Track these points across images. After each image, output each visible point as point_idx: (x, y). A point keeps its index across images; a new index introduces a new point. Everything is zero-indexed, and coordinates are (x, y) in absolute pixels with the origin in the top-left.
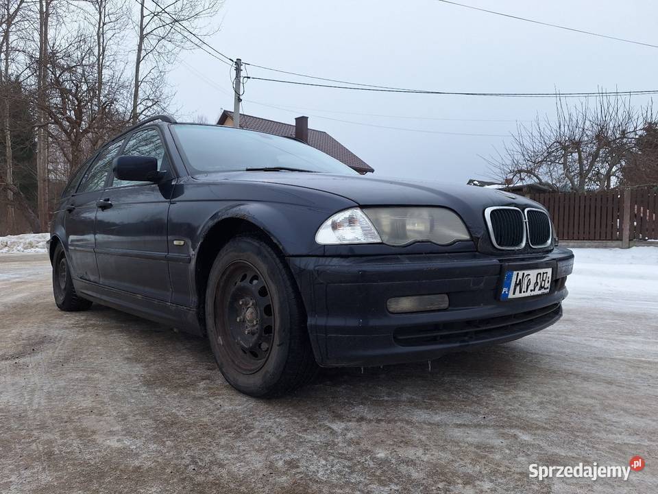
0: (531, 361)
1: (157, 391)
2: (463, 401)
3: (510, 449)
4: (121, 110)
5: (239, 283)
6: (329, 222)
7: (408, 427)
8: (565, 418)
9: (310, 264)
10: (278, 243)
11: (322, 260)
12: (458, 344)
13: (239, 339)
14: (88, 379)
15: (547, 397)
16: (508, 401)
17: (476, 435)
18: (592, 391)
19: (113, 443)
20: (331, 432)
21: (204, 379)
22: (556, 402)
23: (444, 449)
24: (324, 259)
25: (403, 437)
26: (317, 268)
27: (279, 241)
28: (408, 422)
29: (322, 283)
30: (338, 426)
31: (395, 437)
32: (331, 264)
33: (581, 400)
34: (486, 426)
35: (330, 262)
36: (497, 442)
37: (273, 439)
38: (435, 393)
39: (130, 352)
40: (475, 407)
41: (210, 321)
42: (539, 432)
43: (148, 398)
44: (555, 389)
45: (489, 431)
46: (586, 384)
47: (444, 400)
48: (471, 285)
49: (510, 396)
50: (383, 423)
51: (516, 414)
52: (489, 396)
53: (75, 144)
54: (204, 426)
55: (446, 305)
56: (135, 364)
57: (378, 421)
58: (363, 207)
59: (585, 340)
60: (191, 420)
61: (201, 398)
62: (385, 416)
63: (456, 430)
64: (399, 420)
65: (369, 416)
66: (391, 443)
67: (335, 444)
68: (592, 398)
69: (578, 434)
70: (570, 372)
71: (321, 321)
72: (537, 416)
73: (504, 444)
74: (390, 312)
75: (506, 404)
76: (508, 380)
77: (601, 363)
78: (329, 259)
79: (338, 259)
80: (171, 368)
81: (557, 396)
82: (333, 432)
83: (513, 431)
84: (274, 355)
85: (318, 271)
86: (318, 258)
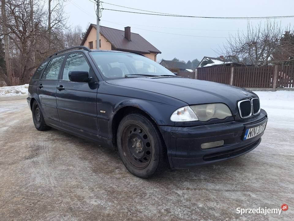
0: (247, 157)
1: (100, 175)
2: (226, 179)
3: (249, 202)
4: (44, 25)
5: (133, 132)
6: (176, 112)
7: (207, 192)
8: (267, 186)
9: (169, 129)
11: (174, 128)
12: (226, 159)
13: (134, 154)
14: (68, 170)
15: (258, 176)
16: (243, 178)
17: (234, 195)
18: (275, 172)
19: (94, 202)
20: (178, 195)
21: (117, 169)
22: (262, 178)
23: (224, 202)
25: (207, 197)
26: (172, 131)
27: (154, 119)
28: (207, 190)
29: (174, 138)
30: (180, 192)
31: (204, 197)
32: (178, 130)
33: (271, 177)
34: (237, 191)
35: (177, 129)
36: (243, 198)
37: (156, 199)
38: (214, 175)
39: (80, 154)
40: (231, 182)
41: (119, 146)
42: (258, 193)
43: (97, 178)
44: (260, 172)
45: (239, 193)
46: (272, 169)
47: (219, 179)
48: (233, 136)
49: (243, 176)
50: (197, 190)
51: (247, 184)
52: (235, 176)
53: (24, 42)
54: (126, 193)
55: (222, 144)
56: (85, 161)
57: (195, 189)
59: (267, 145)
60: (119, 189)
61: (120, 179)
62: (197, 187)
63: (226, 193)
64: (203, 189)
65: (191, 187)
66: (203, 200)
67: (181, 201)
68: (276, 176)
69: (273, 194)
70: (264, 162)
71: (174, 153)
72: (256, 185)
73: (246, 199)
74: (202, 149)
75: (243, 179)
76: (241, 167)
77: (275, 157)
78: (177, 128)
79: (181, 128)
80: (101, 163)
81: (262, 175)
82: (179, 195)
83: (248, 193)
84: (152, 164)
85: (172, 133)
86: (172, 127)
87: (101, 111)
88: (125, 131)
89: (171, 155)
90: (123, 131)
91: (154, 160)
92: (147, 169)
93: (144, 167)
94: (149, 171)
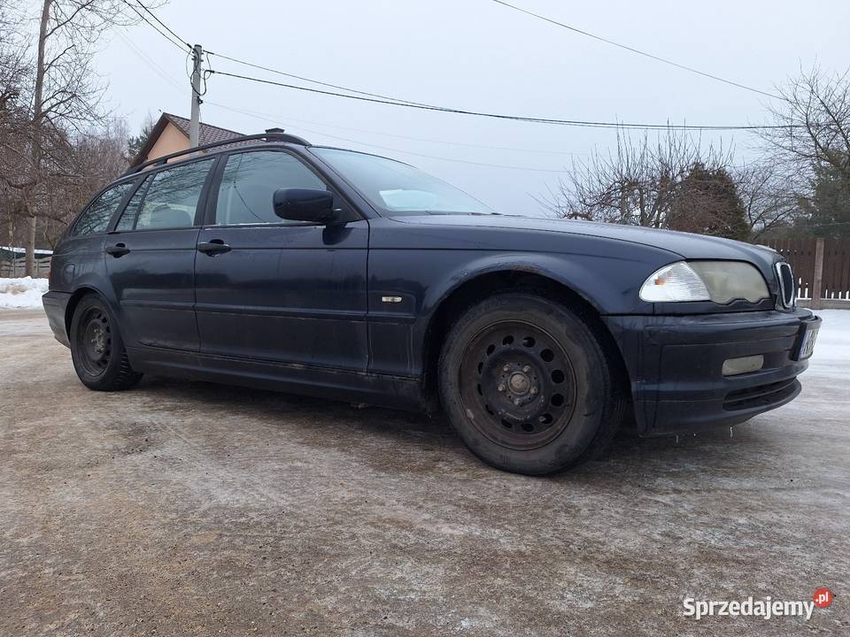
6: (655, 276)
9: (639, 323)
10: (590, 300)
11: (652, 320)
13: (504, 410)
19: (450, 530)
24: (655, 319)
26: (648, 328)
29: (655, 345)
32: (665, 323)
41: (452, 392)
55: (761, 366)
58: (688, 260)
71: (652, 387)
74: (724, 375)
78: (661, 318)
79: (672, 318)
84: (575, 428)
85: (650, 332)
86: (646, 318)
87: (384, 299)
88: (471, 348)
89: (645, 394)
90: (468, 348)
91: (586, 415)
92: (556, 445)
93: (543, 441)
94: (567, 449)
